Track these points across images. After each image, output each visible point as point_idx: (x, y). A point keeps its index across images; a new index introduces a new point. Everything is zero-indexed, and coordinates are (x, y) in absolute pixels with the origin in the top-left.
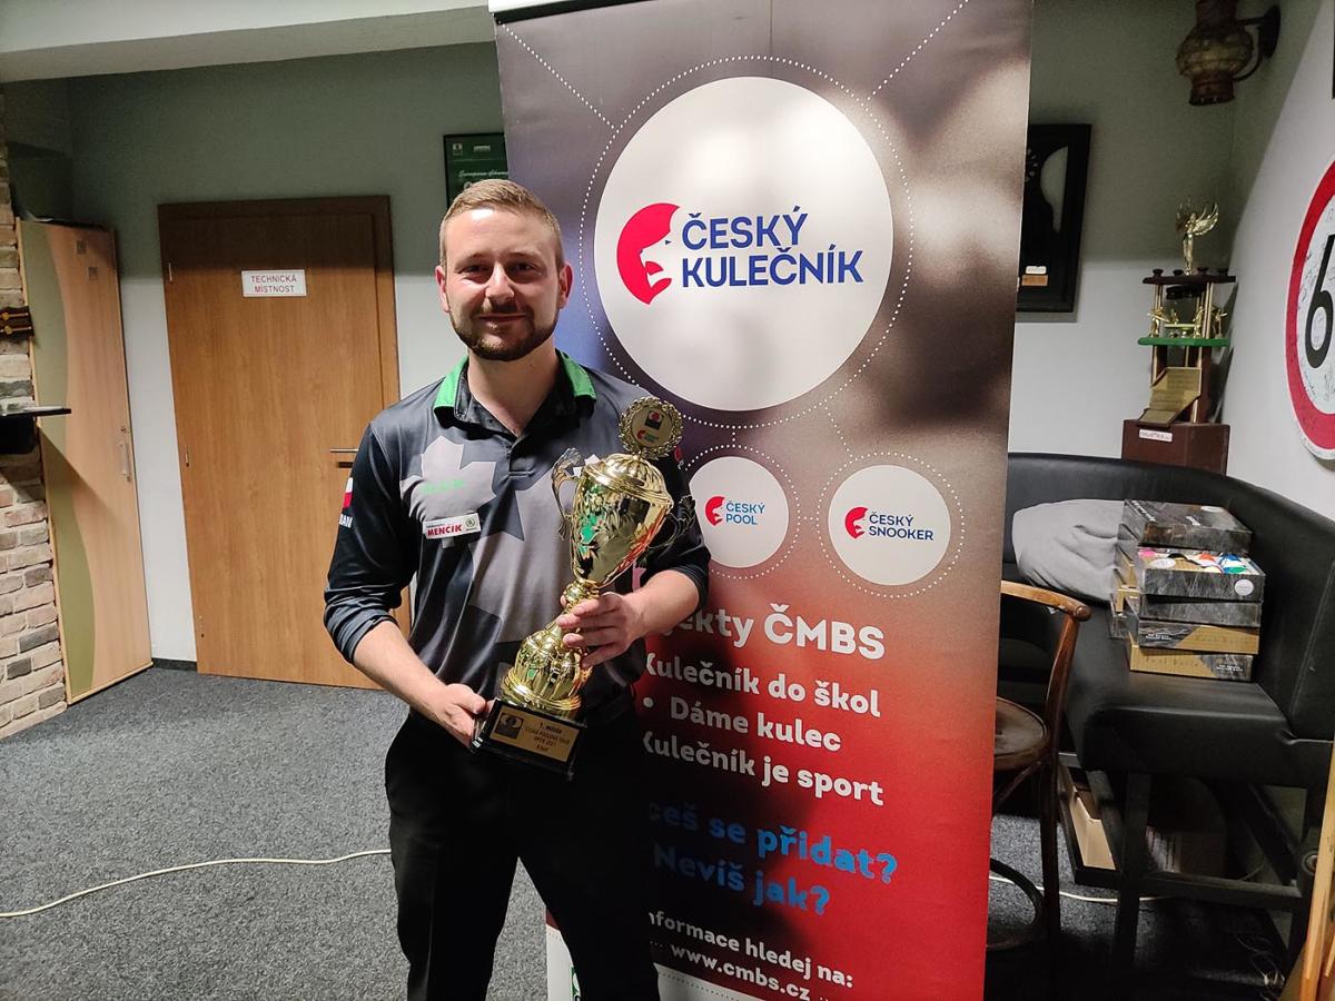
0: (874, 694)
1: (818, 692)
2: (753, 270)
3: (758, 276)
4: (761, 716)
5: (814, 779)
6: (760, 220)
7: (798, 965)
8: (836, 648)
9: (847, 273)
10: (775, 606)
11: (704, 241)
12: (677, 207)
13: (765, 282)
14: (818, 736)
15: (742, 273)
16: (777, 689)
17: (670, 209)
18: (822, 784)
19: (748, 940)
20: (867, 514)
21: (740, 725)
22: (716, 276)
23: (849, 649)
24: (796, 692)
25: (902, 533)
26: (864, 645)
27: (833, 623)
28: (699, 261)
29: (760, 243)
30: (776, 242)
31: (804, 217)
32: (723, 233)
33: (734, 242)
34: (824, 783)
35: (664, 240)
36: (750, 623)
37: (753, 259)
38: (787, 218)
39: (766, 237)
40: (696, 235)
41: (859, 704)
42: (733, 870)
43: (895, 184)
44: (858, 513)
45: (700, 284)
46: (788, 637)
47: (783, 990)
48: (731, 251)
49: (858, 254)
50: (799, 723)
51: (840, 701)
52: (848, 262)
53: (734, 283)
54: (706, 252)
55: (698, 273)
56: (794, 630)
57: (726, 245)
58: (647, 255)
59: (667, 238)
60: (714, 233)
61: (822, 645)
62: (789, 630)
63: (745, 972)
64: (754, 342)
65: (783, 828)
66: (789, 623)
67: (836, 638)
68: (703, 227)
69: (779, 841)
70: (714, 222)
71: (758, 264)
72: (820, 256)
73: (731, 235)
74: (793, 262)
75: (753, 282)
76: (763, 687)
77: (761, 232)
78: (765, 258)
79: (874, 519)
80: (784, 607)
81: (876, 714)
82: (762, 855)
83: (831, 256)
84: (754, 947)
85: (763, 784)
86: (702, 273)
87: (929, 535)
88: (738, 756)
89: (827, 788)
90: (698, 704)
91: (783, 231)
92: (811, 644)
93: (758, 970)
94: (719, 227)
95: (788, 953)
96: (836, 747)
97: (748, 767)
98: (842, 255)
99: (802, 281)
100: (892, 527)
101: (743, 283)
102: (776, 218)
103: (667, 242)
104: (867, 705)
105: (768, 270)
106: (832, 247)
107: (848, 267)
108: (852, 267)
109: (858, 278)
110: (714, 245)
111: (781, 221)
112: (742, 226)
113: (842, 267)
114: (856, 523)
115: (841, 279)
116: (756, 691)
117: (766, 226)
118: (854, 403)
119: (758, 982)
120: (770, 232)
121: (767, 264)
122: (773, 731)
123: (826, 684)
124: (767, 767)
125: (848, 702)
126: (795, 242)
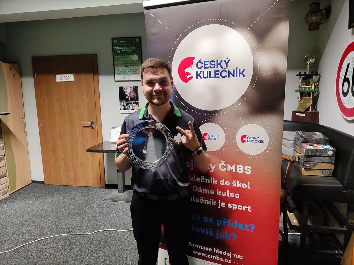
0: (249, 183)
1: (233, 183)
2: (215, 74)
3: (217, 76)
4: (218, 190)
5: (232, 206)
6: (217, 61)
7: (228, 254)
8: (238, 171)
9: (241, 75)
10: (221, 161)
11: (202, 67)
12: (194, 58)
13: (219, 77)
14: (233, 194)
15: (213, 75)
16: (222, 183)
17: (193, 58)
18: (234, 207)
19: (214, 248)
20: (247, 137)
21: (212, 192)
22: (205, 76)
23: (242, 172)
24: (227, 183)
25: (256, 141)
26: (246, 171)
27: (237, 165)
28: (201, 72)
29: (217, 67)
30: (222, 67)
31: (229, 60)
32: (207, 65)
33: (210, 67)
34: (235, 207)
35: (191, 67)
36: (215, 166)
37: (215, 71)
38: (225, 61)
39: (219, 66)
40: (200, 65)
41: (244, 186)
42: (210, 230)
43: (254, 52)
44: (244, 136)
45: (201, 78)
46: (225, 169)
47: (224, 261)
48: (209, 69)
49: (244, 70)
50: (228, 191)
51: (239, 185)
52: (241, 72)
53: (210, 77)
54: (203, 69)
55: (200, 75)
56: (227, 167)
57: (208, 68)
58: (186, 71)
59: (192, 66)
60: (205, 65)
61: (234, 171)
62: (225, 167)
63: (214, 257)
64: (216, 93)
65: (224, 219)
66: (225, 165)
67: (238, 169)
68: (202, 63)
69: (223, 222)
70: (205, 62)
71: (217, 73)
72: (234, 70)
73: (209, 65)
74: (226, 72)
75: (216, 77)
76: (218, 182)
77: (218, 64)
78: (219, 71)
79: (248, 138)
80: (224, 161)
81: (249, 188)
82: (218, 226)
83: (237, 70)
84: (216, 250)
85: (218, 207)
86: (201, 75)
87: (263, 142)
88: (211, 201)
89: (236, 208)
90: (200, 187)
91: (224, 64)
92: (231, 171)
93: (217, 256)
94: (206, 63)
95: (225, 251)
96: (238, 197)
97: (214, 203)
98: (240, 70)
99: (229, 77)
100: (254, 140)
101: (213, 78)
102: (222, 61)
103: (192, 67)
104: (247, 186)
105: (220, 74)
106: (237, 68)
107: (241, 73)
108: (242, 73)
109: (244, 76)
110: (205, 68)
111: (223, 61)
112: (212, 63)
113: (240, 73)
114: (244, 139)
115: (239, 76)
116: (216, 183)
117: (219, 63)
118: (243, 108)
119: (217, 259)
120: (220, 64)
121: (219, 73)
122: (221, 194)
123: (235, 181)
124: (219, 203)
125: (241, 185)
126: (227, 67)
